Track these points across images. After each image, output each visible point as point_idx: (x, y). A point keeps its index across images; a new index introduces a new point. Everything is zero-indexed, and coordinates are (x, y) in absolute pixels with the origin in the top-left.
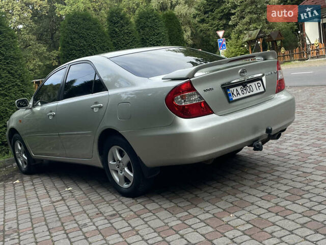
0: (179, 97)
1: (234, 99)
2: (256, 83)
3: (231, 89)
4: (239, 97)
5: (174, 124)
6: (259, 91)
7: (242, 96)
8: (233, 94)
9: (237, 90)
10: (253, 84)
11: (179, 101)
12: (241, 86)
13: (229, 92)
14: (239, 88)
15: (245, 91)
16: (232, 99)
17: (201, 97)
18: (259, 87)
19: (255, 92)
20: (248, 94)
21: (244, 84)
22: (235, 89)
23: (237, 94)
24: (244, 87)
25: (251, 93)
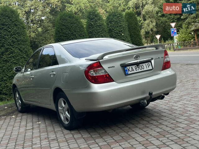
0: (92, 70)
1: (129, 73)
2: (147, 64)
3: (128, 67)
4: (133, 72)
5: (89, 87)
6: (148, 69)
7: (135, 71)
8: (129, 70)
9: (132, 68)
10: (144, 65)
11: (92, 73)
12: (136, 66)
13: (126, 69)
14: (134, 67)
15: (138, 69)
16: (128, 73)
17: (106, 72)
18: (148, 66)
19: (145, 69)
20: (140, 70)
21: (137, 64)
22: (131, 67)
23: (132, 70)
24: (138, 66)
25: (142, 70)
